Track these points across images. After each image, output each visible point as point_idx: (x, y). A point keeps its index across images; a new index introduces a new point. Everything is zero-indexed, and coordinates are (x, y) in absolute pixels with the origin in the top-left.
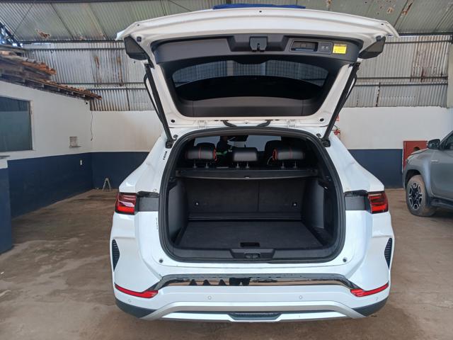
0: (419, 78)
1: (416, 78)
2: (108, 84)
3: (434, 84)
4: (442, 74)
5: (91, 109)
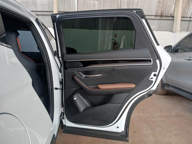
0: (159, 16)
1: (158, 16)
3: (167, 20)
4: (171, 15)
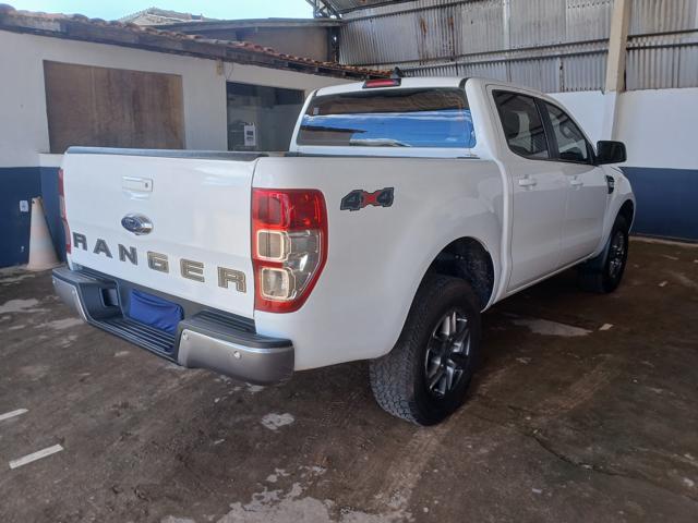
2: (437, 59)
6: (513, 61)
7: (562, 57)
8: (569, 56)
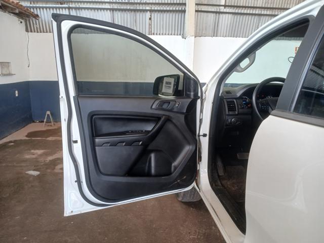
5: (27, 31)
6: (116, 10)
7: (151, 11)
8: (156, 11)
